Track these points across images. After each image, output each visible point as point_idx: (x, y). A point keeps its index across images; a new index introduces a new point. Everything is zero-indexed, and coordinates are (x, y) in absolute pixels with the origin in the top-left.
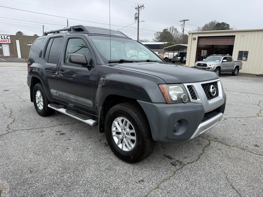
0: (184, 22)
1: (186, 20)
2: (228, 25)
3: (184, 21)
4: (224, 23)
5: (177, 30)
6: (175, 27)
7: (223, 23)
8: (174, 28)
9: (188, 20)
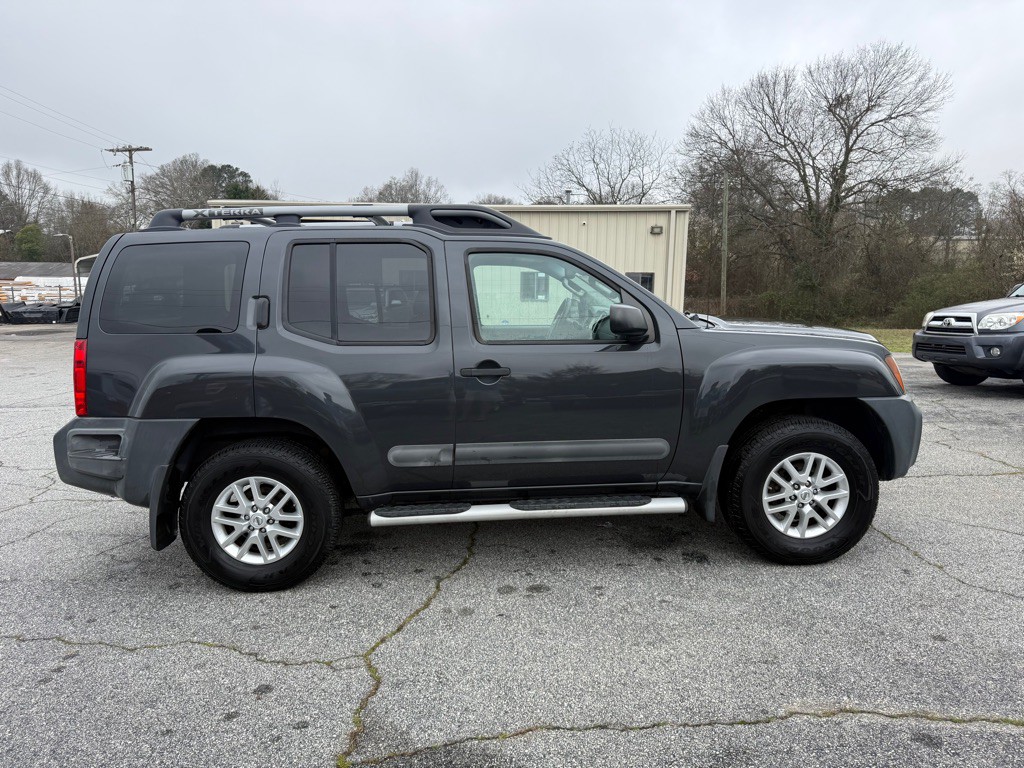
0: (127, 153)
1: (138, 150)
2: (245, 175)
3: (130, 150)
4: (229, 166)
5: (40, 178)
6: (29, 165)
7: (227, 168)
8: (26, 171)
9: (147, 149)
